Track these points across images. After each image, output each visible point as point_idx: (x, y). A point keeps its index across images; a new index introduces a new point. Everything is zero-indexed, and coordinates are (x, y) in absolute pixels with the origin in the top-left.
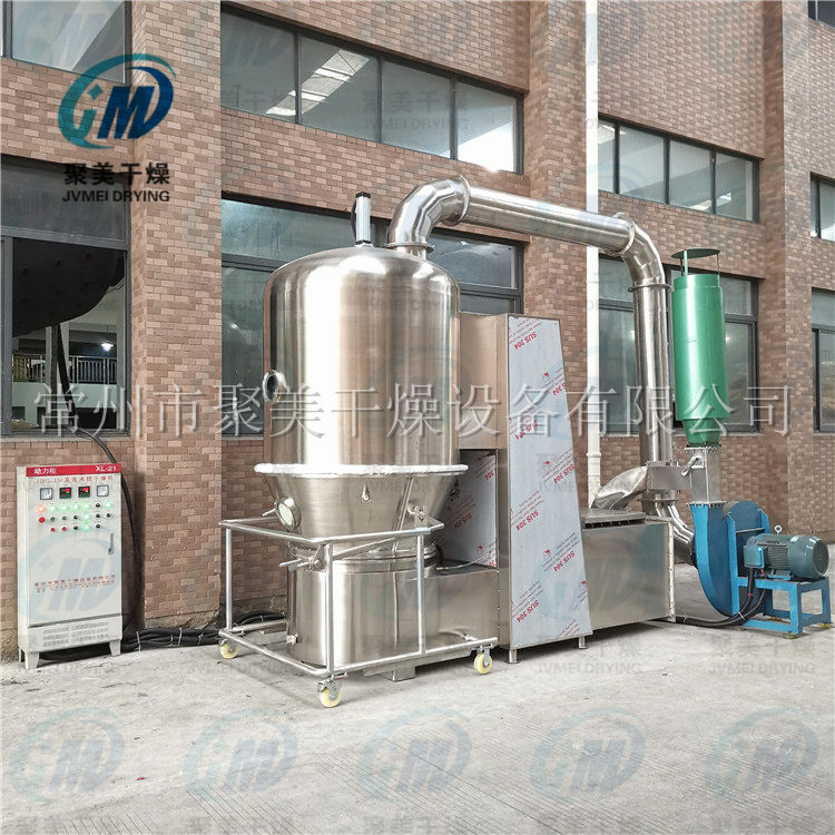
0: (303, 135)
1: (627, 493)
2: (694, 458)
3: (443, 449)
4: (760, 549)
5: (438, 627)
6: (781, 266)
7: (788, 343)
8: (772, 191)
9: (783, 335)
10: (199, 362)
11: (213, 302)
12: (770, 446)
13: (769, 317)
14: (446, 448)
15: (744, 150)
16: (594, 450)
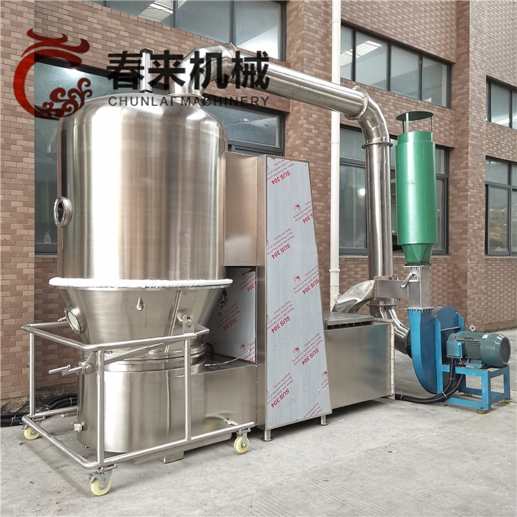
0: (110, 15)
1: (359, 300)
2: (411, 274)
3: (211, 266)
4: (459, 344)
5: (205, 412)
6: (465, 139)
7: (469, 193)
8: (460, 86)
9: (466, 188)
10: (13, 192)
11: (26, 143)
12: (455, 265)
13: (456, 175)
14: (214, 266)
15: (442, 56)
16: (334, 267)
